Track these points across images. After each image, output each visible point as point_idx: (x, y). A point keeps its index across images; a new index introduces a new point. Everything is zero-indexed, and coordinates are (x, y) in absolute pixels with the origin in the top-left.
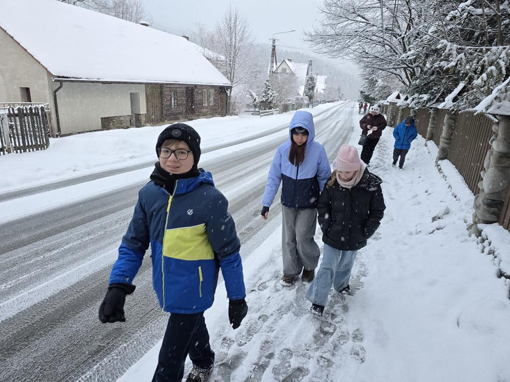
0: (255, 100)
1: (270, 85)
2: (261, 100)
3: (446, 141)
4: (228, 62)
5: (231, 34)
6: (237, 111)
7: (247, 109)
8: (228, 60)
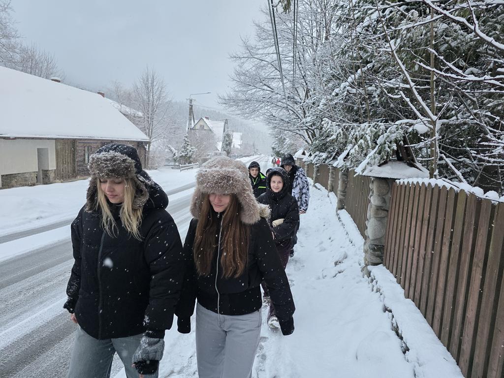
0: (175, 155)
1: (189, 141)
2: (181, 155)
4: (146, 119)
5: (148, 93)
6: (157, 165)
7: (167, 163)
8: (145, 117)
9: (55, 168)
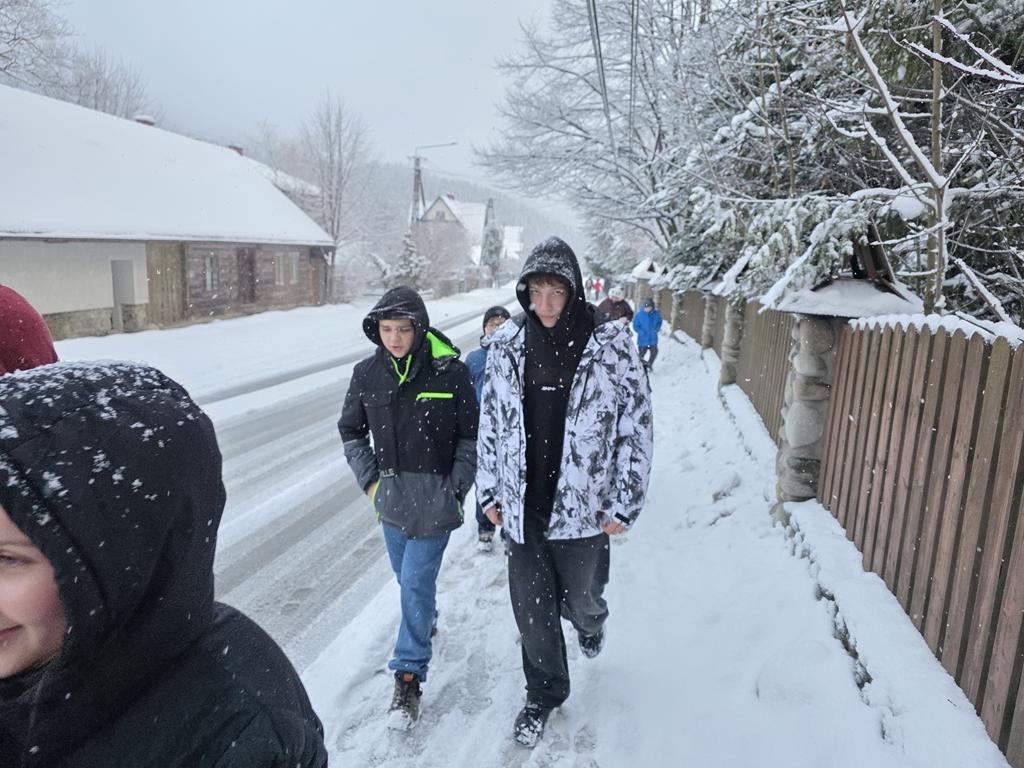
0: (385, 273)
1: (413, 244)
2: (397, 274)
3: (731, 351)
4: (327, 199)
5: (330, 146)
6: (349, 294)
7: (368, 292)
8: (325, 195)
9: (147, 301)
